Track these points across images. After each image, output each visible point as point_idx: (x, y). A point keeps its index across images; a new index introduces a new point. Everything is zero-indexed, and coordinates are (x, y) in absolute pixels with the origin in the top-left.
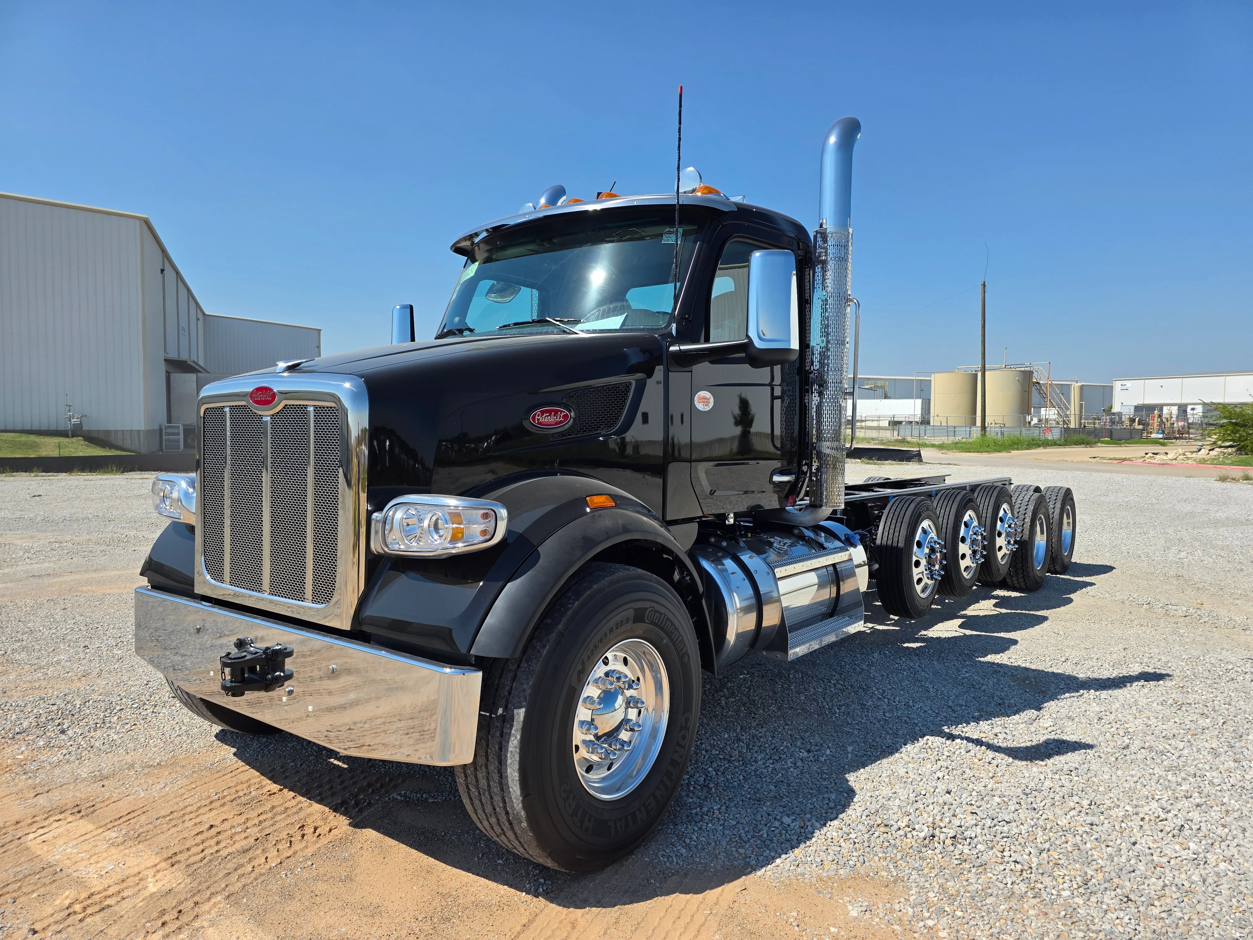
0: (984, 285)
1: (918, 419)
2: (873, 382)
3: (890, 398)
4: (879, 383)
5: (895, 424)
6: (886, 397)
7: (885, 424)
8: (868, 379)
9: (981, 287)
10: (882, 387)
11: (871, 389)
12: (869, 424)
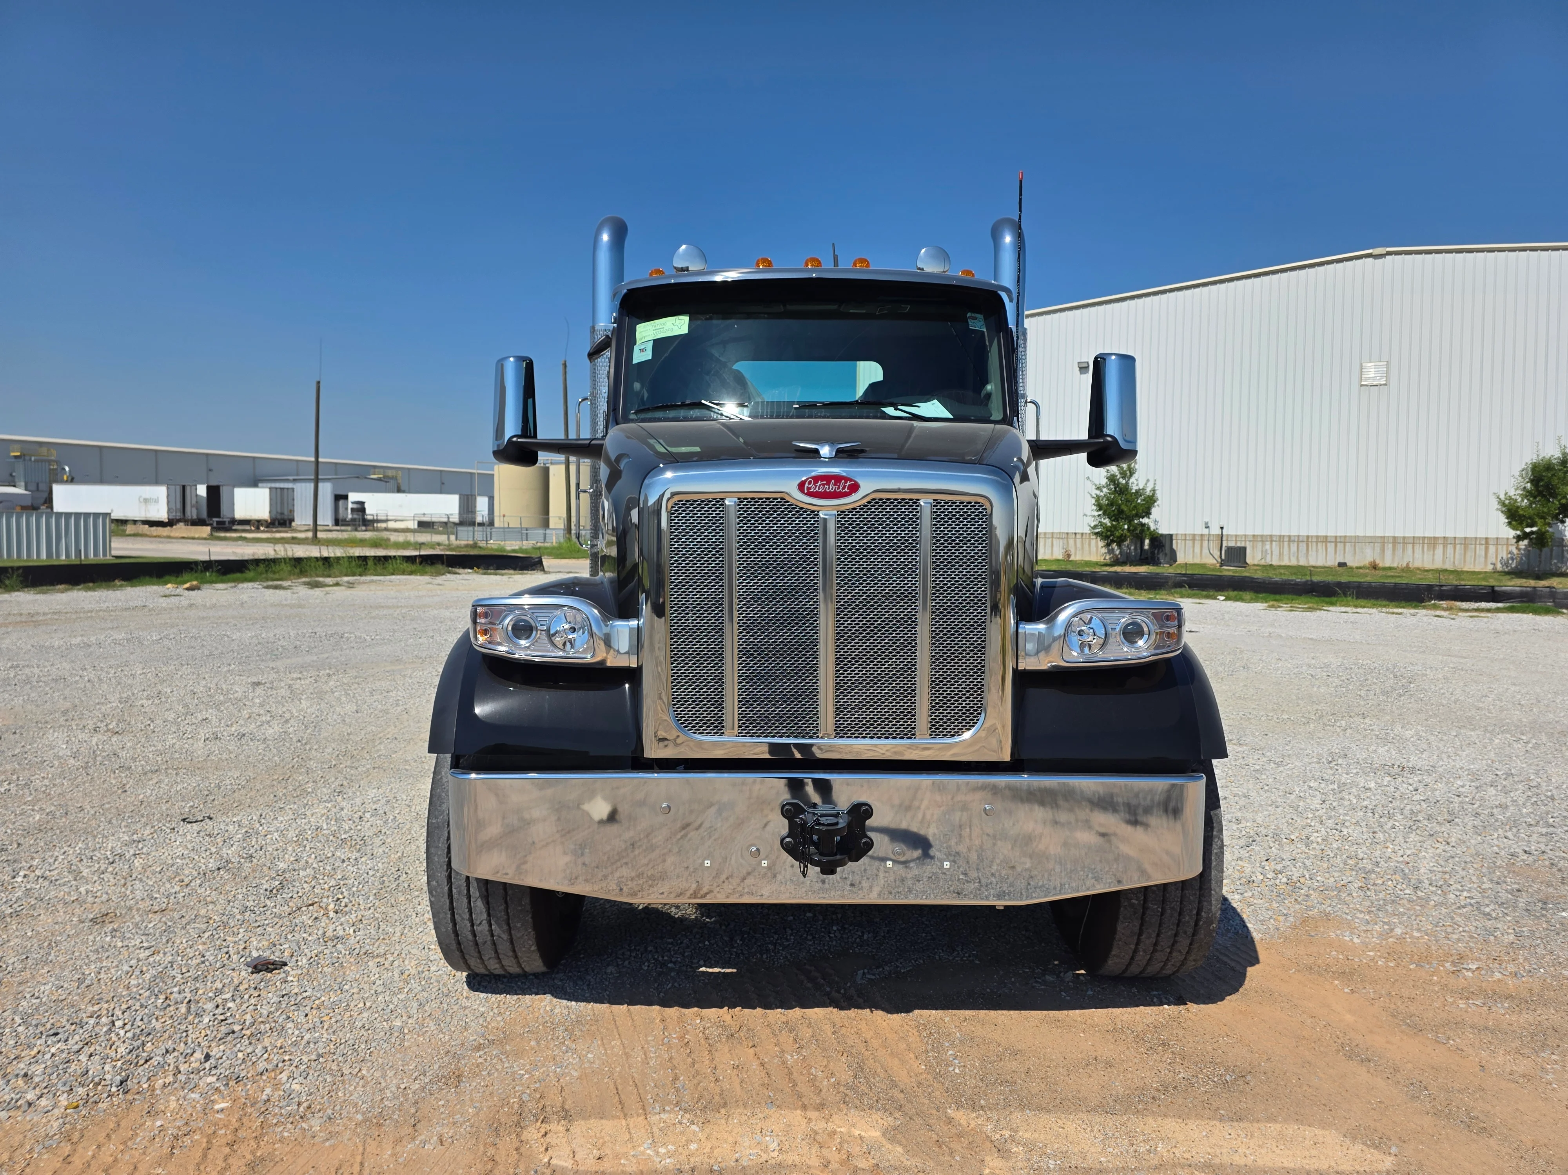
0: (565, 365)
1: (455, 519)
2: (382, 470)
3: (404, 492)
4: (390, 473)
5: (425, 526)
6: (399, 490)
7: (413, 525)
8: (375, 467)
9: (561, 368)
10: (394, 478)
11: (379, 479)
12: (391, 525)
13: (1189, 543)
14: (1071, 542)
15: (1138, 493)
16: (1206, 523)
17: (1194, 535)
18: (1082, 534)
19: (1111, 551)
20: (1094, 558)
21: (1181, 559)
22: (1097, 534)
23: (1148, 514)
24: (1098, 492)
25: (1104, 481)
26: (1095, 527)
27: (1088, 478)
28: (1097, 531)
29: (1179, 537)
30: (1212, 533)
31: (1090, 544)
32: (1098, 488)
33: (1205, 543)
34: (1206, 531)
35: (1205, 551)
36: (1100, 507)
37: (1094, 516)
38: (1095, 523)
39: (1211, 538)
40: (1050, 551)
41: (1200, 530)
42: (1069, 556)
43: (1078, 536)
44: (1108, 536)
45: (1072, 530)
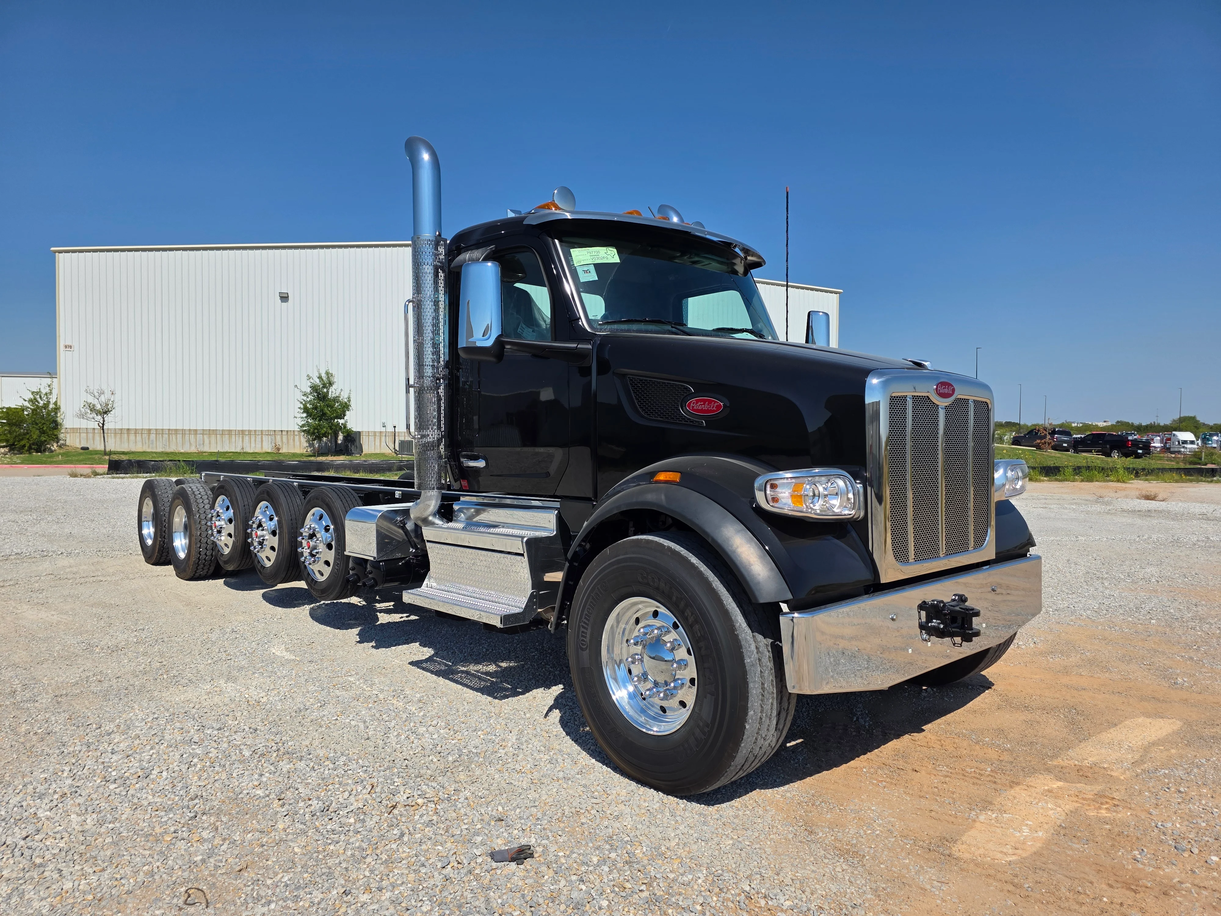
13: (372, 438)
14: (278, 438)
15: (336, 399)
16: (384, 424)
17: (375, 432)
18: (287, 431)
19: (312, 445)
20: (298, 451)
21: (366, 450)
22: (304, 431)
23: (342, 416)
24: (305, 398)
25: (309, 390)
26: (303, 426)
27: (296, 386)
28: (305, 428)
29: (364, 434)
30: (388, 430)
31: (294, 440)
32: (304, 395)
33: (383, 438)
34: (383, 429)
35: (383, 444)
36: (306, 410)
37: (302, 418)
38: (303, 423)
39: (387, 434)
40: (260, 446)
41: (379, 428)
42: (278, 449)
43: (284, 433)
44: (313, 433)
45: (278, 428)
